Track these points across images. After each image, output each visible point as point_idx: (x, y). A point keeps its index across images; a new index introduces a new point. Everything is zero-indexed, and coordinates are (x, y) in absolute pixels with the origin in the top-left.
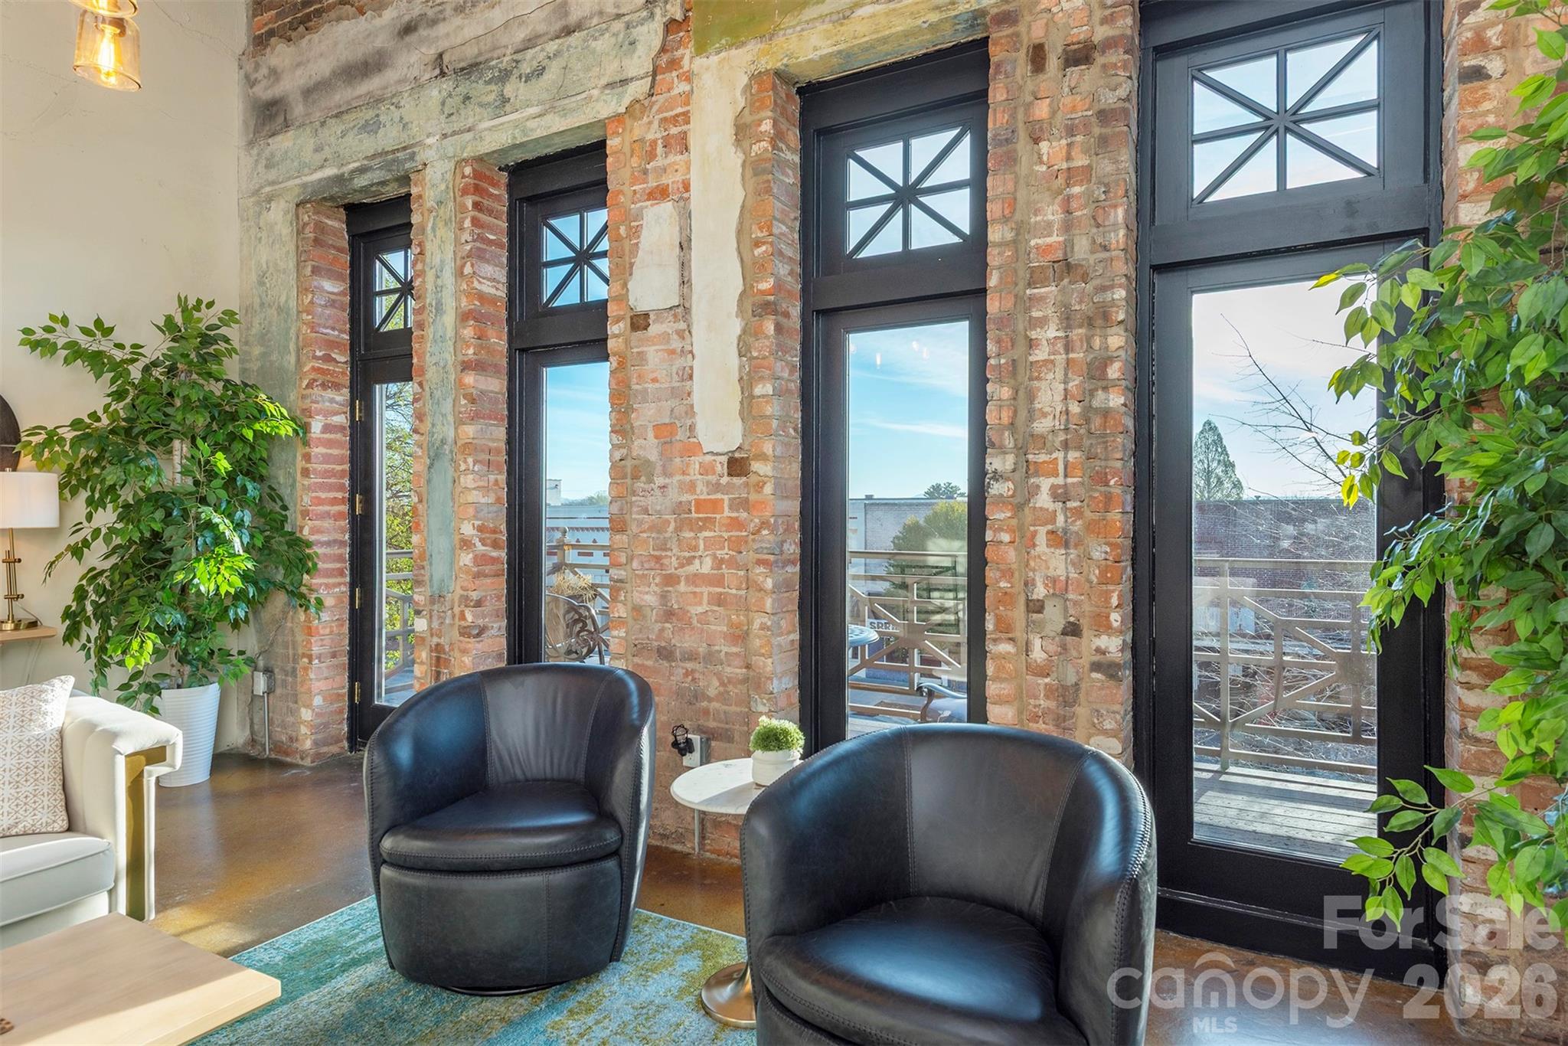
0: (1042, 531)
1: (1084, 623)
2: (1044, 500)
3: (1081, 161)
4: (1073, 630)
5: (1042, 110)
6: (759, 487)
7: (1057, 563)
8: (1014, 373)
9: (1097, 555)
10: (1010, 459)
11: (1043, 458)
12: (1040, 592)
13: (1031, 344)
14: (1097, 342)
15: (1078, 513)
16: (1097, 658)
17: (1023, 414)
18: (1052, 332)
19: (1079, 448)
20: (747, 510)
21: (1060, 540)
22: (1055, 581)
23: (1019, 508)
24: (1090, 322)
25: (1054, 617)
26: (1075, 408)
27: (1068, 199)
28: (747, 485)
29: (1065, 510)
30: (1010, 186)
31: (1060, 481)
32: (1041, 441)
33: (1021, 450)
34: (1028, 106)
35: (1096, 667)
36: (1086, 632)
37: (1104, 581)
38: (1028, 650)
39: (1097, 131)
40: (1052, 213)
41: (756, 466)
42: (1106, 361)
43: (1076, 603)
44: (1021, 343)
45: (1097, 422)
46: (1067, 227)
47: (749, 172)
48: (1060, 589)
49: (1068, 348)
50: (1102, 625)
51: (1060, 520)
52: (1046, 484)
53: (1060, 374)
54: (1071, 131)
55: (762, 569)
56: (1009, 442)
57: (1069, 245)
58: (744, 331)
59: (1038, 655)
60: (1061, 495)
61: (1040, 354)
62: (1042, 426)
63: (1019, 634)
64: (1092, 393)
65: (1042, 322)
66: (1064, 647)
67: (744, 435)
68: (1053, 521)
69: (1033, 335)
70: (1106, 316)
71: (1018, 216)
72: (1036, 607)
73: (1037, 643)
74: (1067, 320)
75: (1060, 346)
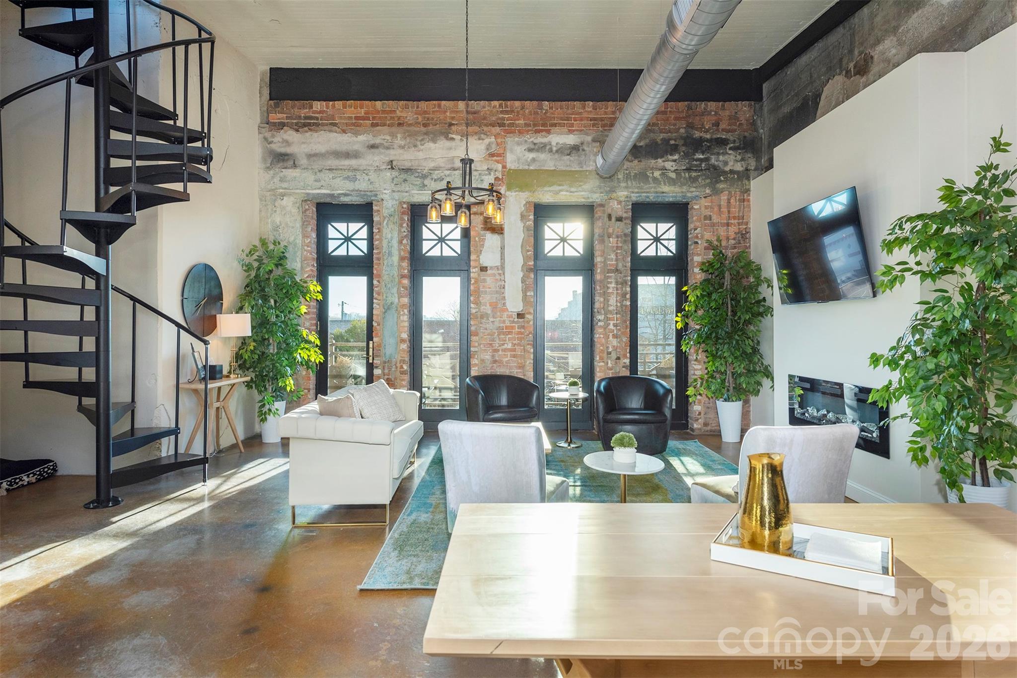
0: (611, 334)
1: (621, 356)
2: (611, 327)
3: (620, 245)
4: (618, 358)
5: (611, 230)
6: (528, 322)
7: (615, 342)
8: (604, 295)
9: (624, 340)
10: (603, 316)
11: (611, 316)
12: (610, 350)
13: (608, 288)
14: (624, 289)
15: (619, 330)
16: (624, 365)
17: (606, 306)
18: (613, 285)
19: (619, 314)
20: (524, 329)
21: (615, 336)
22: (614, 346)
23: (605, 329)
24: (622, 284)
25: (614, 356)
26: (619, 304)
27: (617, 253)
28: (524, 321)
29: (616, 329)
30: (603, 248)
31: (615, 322)
32: (611, 312)
33: (606, 314)
34: (607, 229)
35: (623, 367)
36: (622, 359)
37: (626, 346)
38: (607, 364)
39: (624, 238)
40: (613, 256)
41: (527, 316)
42: (626, 294)
43: (619, 352)
44: (606, 289)
45: (624, 308)
46: (617, 260)
47: (525, 229)
48: (615, 348)
49: (617, 290)
50: (625, 356)
51: (615, 332)
52: (612, 323)
53: (615, 296)
54: (617, 237)
55: (530, 346)
56: (603, 312)
57: (617, 265)
58: (523, 276)
59: (610, 365)
60: (615, 325)
61: (610, 291)
62: (611, 308)
63: (605, 360)
64: (623, 301)
65: (611, 283)
66: (616, 363)
67: (523, 307)
68: (613, 332)
69: (609, 285)
70: (626, 283)
71: (605, 256)
72: (609, 353)
73: (609, 362)
74: (617, 283)
75: (615, 289)
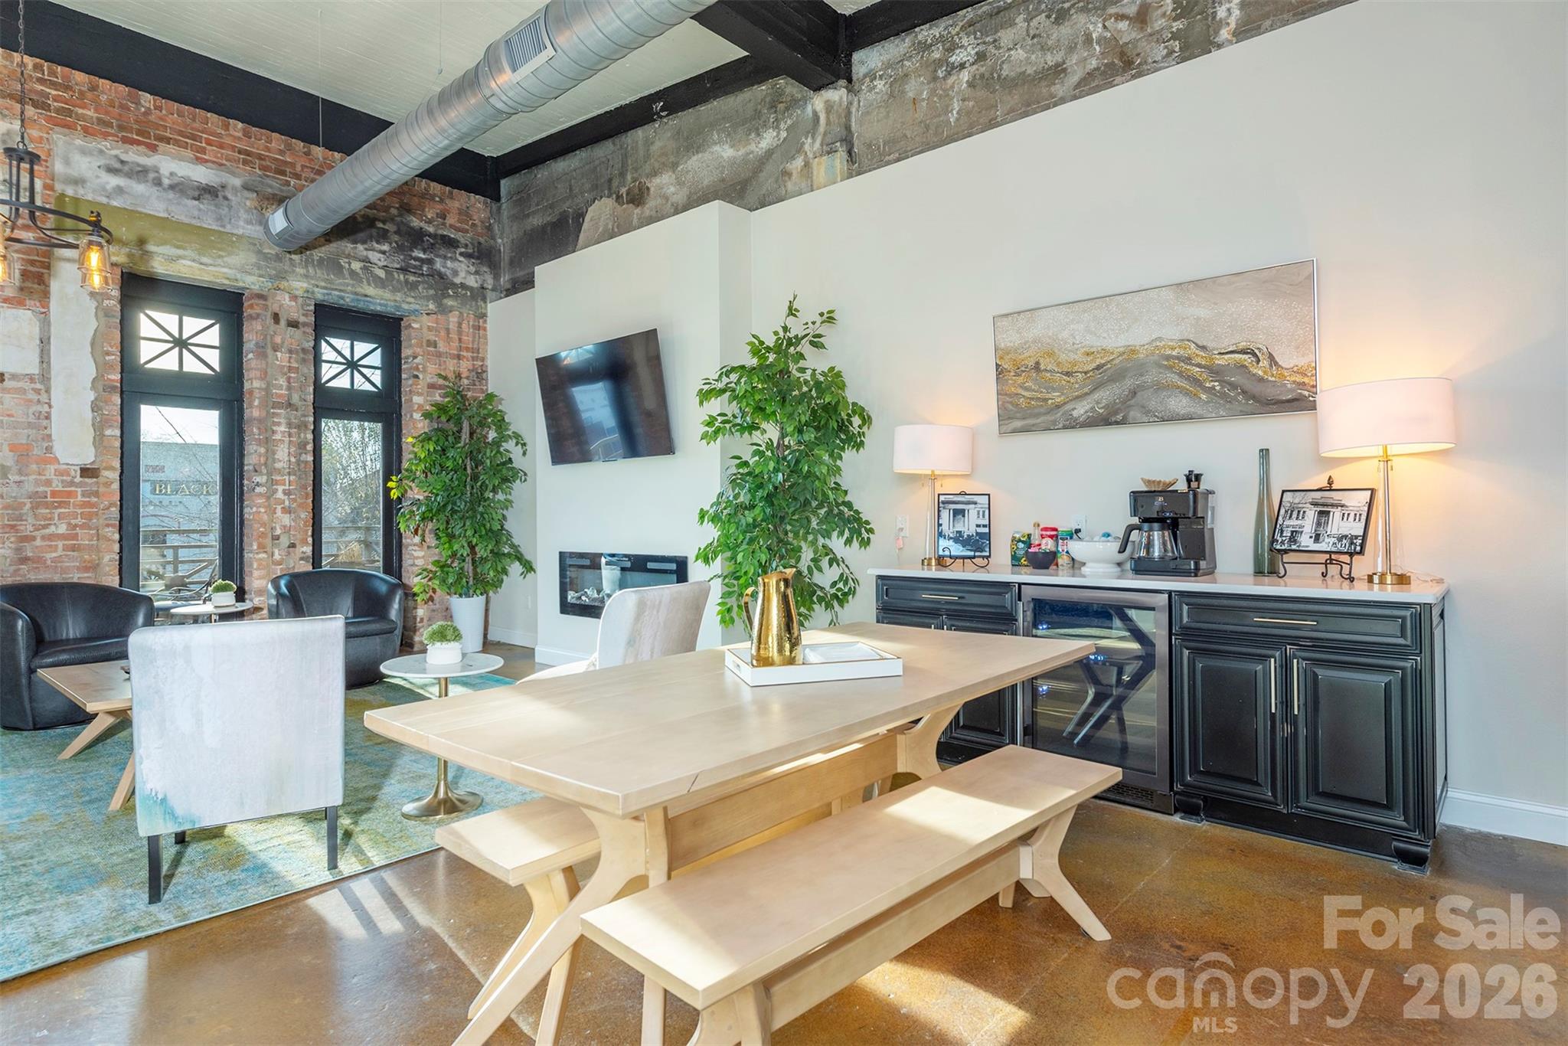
0: (279, 507)
1: (296, 542)
2: (280, 495)
3: (295, 365)
4: (293, 546)
5: (278, 340)
6: (108, 484)
7: (286, 520)
8: (267, 443)
9: (303, 516)
10: (265, 478)
11: (278, 478)
12: (278, 532)
13: (274, 432)
14: (302, 435)
15: (294, 500)
16: (303, 555)
17: (270, 460)
18: (283, 428)
19: (295, 475)
20: (98, 497)
21: (287, 511)
22: (285, 527)
23: (268, 498)
24: (298, 427)
25: (285, 541)
26: (293, 460)
27: (289, 378)
28: (97, 483)
29: (289, 499)
30: (264, 366)
31: (287, 487)
32: (279, 471)
33: (269, 474)
34: (272, 337)
35: (302, 559)
36: (298, 546)
37: (305, 525)
38: (273, 555)
39: (302, 355)
40: (282, 382)
41: (105, 473)
42: (306, 444)
43: (294, 535)
44: (270, 432)
45: (303, 465)
46: (289, 388)
47: (101, 314)
48: (287, 530)
49: (290, 435)
50: (304, 542)
51: (287, 503)
52: (280, 488)
53: (286, 445)
54: (290, 352)
55: (110, 529)
56: (265, 471)
57: (290, 397)
58: (96, 399)
59: (277, 557)
60: (287, 493)
61: (278, 437)
62: (278, 465)
63: (268, 549)
64: (300, 454)
65: (279, 424)
66: (289, 553)
67: (95, 456)
68: (284, 503)
69: (274, 428)
70: (306, 426)
71: (268, 379)
72: (278, 538)
73: (276, 552)
74: (289, 425)
75: (286, 434)
